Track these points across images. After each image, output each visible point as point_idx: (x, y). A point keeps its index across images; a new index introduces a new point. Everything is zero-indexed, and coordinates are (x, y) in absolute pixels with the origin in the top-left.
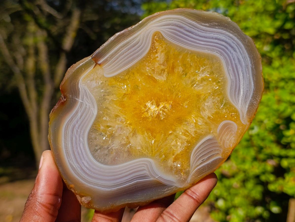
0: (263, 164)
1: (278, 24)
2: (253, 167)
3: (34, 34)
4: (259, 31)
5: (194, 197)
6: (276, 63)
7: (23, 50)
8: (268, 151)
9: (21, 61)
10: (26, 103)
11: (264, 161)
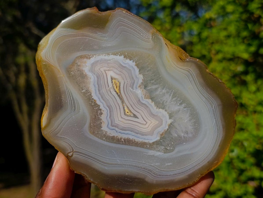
0: (244, 186)
1: (253, 49)
2: (234, 188)
3: (25, 54)
4: (233, 55)
5: (194, 195)
6: (253, 88)
7: (15, 69)
8: (248, 174)
9: (13, 79)
10: (19, 116)
11: (245, 182)
